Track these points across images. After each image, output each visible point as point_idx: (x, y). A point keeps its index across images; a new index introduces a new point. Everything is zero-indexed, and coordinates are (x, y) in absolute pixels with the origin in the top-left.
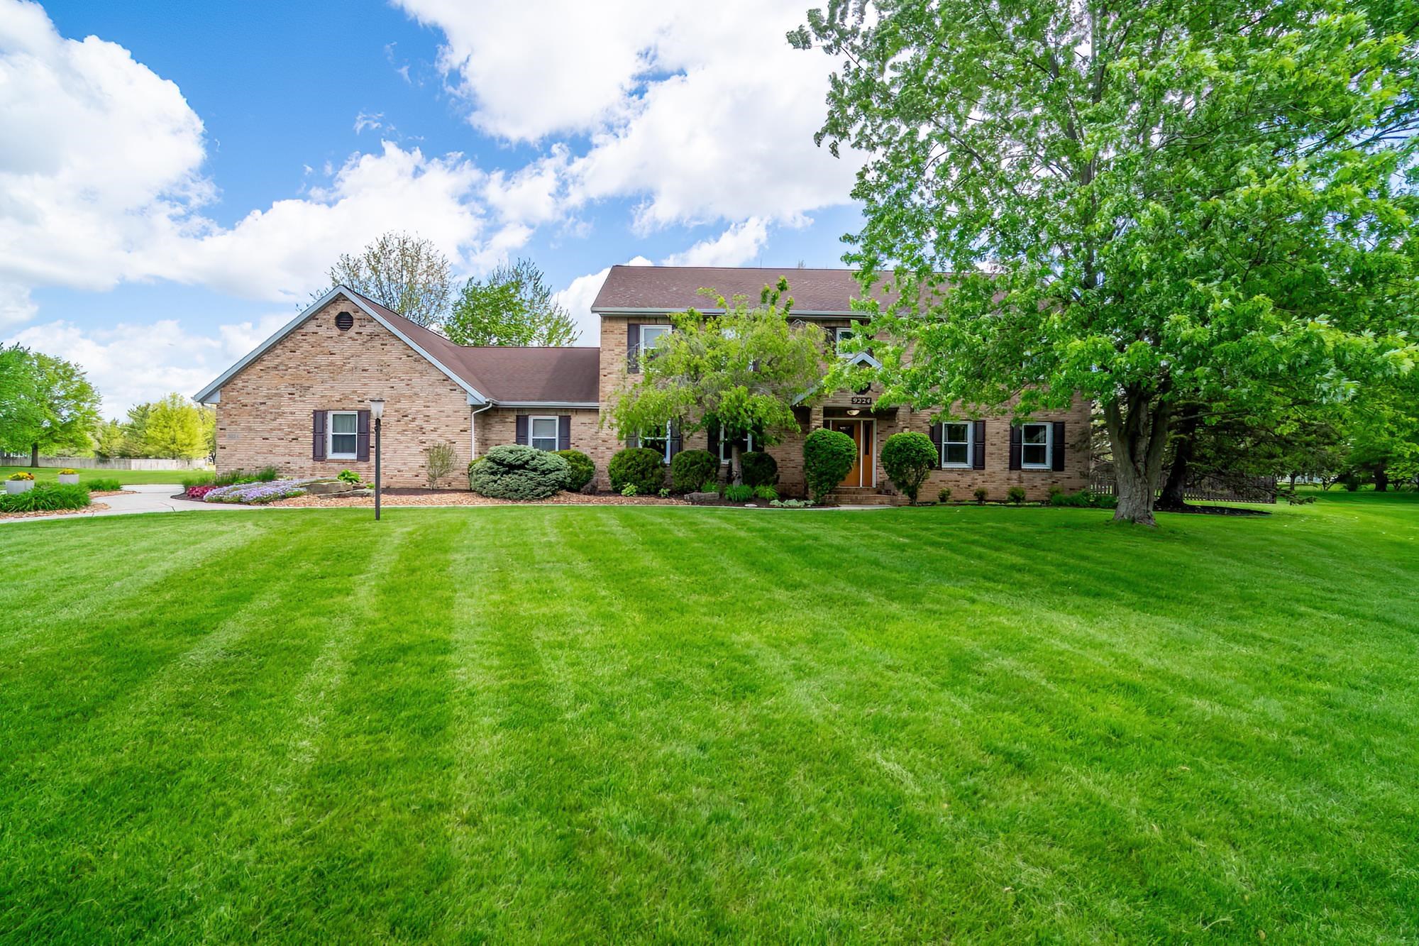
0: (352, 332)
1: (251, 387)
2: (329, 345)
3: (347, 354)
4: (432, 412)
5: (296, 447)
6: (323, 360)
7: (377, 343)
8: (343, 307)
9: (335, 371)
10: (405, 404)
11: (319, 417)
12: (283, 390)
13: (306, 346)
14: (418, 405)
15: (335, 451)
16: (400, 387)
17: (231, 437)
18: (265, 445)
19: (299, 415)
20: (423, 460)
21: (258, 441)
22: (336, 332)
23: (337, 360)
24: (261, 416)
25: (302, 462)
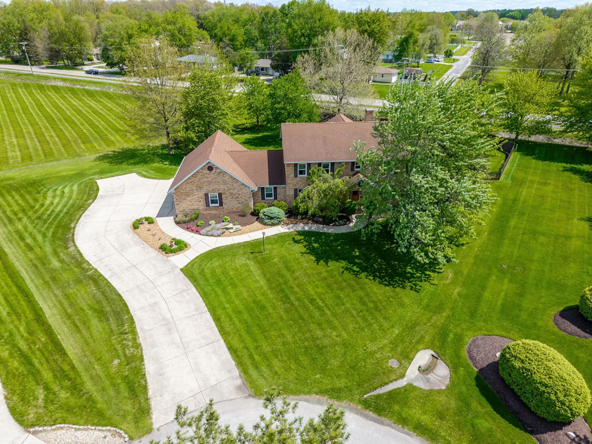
0: (213, 171)
1: (184, 188)
2: (207, 175)
3: (213, 178)
4: (240, 193)
5: (200, 203)
6: (205, 180)
7: (222, 174)
8: (209, 165)
9: (210, 183)
10: (232, 191)
11: (206, 195)
12: (194, 188)
13: (199, 176)
14: (236, 191)
15: (211, 203)
16: (230, 186)
17: (180, 202)
18: (191, 203)
19: (200, 195)
20: (239, 205)
21: (189, 203)
22: (208, 172)
23: (210, 179)
24: (188, 196)
25: (202, 207)
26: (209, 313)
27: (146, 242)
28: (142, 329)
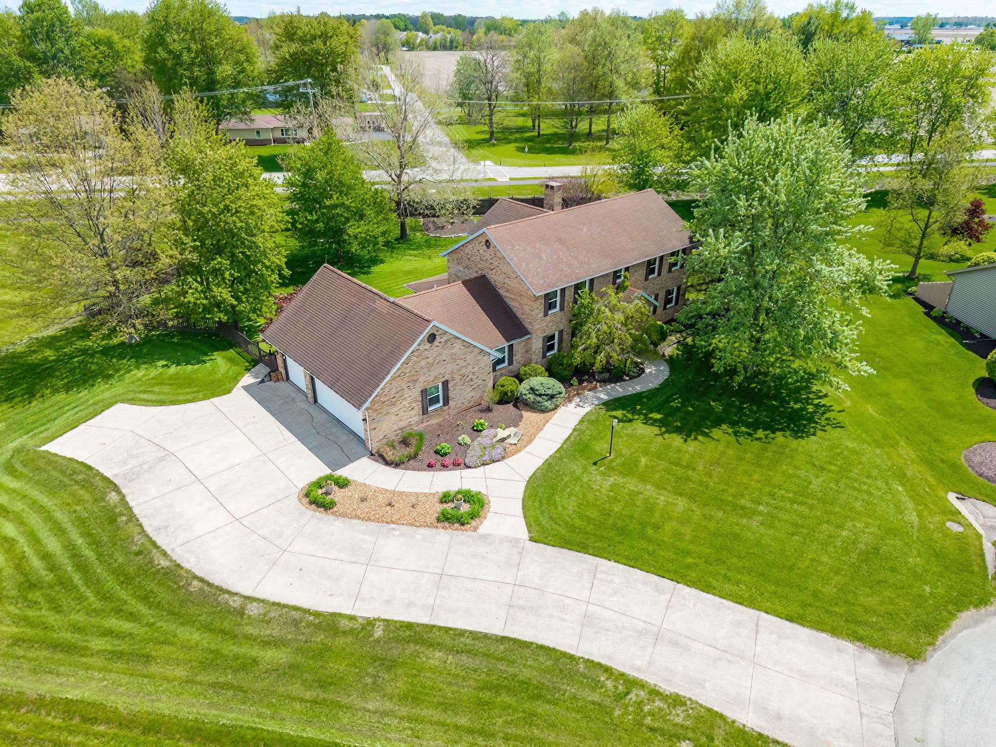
0: (436, 343)
1: (387, 391)
2: (426, 353)
3: (436, 354)
4: (476, 370)
5: (413, 412)
6: (423, 363)
7: (449, 344)
8: (431, 331)
9: (430, 366)
10: (463, 371)
11: (424, 392)
12: (403, 386)
13: (414, 359)
14: (470, 369)
15: (431, 405)
16: (461, 363)
17: (379, 422)
18: (397, 418)
19: (414, 396)
20: (472, 394)
21: (394, 417)
22: (428, 345)
23: (430, 360)
24: (393, 404)
25: (416, 418)
26: (680, 586)
27: (393, 523)
28: (639, 670)
